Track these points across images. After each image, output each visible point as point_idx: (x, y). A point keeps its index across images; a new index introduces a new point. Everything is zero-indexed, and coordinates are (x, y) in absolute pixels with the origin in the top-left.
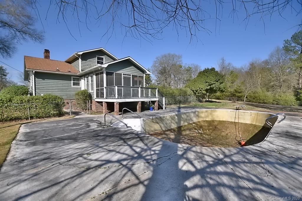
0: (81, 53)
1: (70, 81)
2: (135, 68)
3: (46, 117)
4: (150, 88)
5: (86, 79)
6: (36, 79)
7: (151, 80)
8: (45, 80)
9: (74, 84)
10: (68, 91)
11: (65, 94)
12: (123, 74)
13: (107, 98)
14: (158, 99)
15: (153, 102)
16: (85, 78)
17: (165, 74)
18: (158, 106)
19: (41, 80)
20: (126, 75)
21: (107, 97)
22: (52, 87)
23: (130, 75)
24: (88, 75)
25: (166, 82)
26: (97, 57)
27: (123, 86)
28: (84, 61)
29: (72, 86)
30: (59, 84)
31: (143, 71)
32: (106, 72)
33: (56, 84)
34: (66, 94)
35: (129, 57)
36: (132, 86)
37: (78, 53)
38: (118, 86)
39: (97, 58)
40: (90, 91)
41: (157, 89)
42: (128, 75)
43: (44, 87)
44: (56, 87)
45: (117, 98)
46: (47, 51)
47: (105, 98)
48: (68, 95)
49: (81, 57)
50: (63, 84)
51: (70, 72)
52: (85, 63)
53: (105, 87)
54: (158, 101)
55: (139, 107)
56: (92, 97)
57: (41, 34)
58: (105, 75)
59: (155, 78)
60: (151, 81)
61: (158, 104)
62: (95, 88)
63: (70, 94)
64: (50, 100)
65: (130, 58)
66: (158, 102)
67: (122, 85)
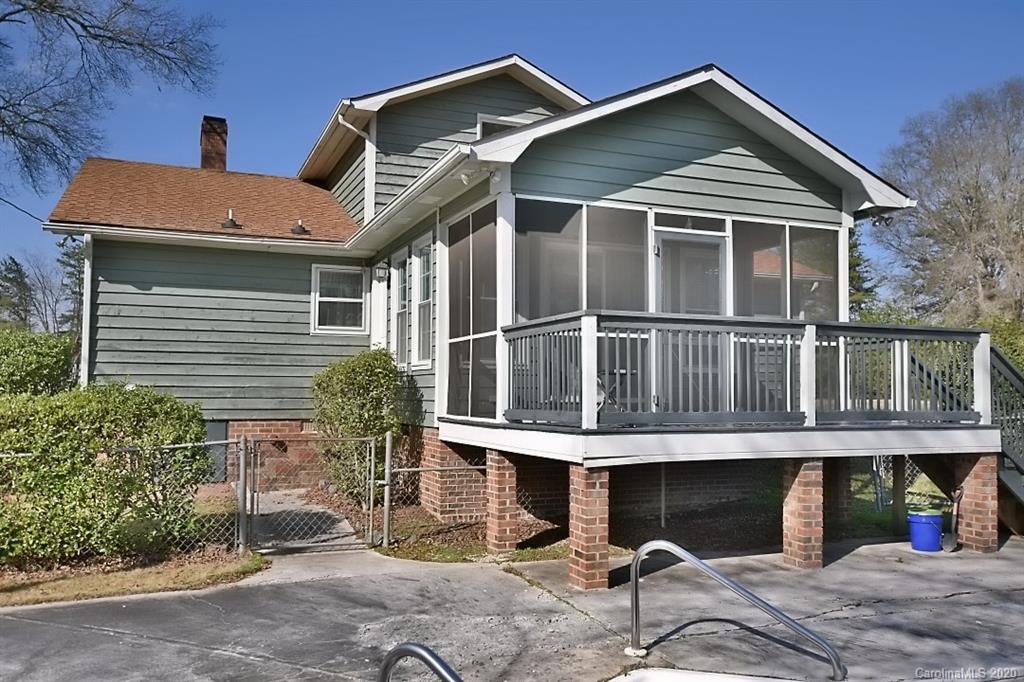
0: (374, 104)
1: (303, 297)
2: (756, 163)
3: (64, 561)
4: (901, 332)
5: (395, 273)
6: (104, 286)
7: (867, 285)
8: (156, 290)
9: (327, 315)
10: (286, 360)
11: (263, 383)
12: (661, 220)
13: (515, 424)
14: (996, 434)
15: (947, 470)
16: (392, 269)
17: (981, 236)
18: (993, 504)
19: (130, 288)
20: (679, 221)
21: (518, 414)
22: (192, 337)
23: (719, 225)
24: (406, 249)
25: (991, 298)
26: (484, 125)
27: (652, 309)
28: (394, 159)
29: (315, 328)
30: (235, 316)
31: (834, 189)
32: (518, 201)
33: (215, 315)
34: (275, 383)
35: (708, 68)
36: (729, 311)
37: (358, 105)
38: (601, 319)
39: (479, 126)
40: (415, 361)
41: (985, 341)
42: (699, 223)
43: (146, 335)
44: (215, 337)
45: (594, 426)
46: (214, 128)
47: (500, 419)
48: (284, 393)
49: (378, 133)
50: (258, 316)
51: (305, 232)
52: (397, 170)
53: (505, 331)
54: (1001, 456)
55: (805, 514)
56: (425, 406)
57: (199, 37)
58: (504, 231)
59: (899, 270)
60: (869, 291)
61: (992, 490)
62: (443, 341)
63: (297, 382)
64: (99, 430)
65: (715, 75)
66: (1001, 466)
67: (643, 306)
